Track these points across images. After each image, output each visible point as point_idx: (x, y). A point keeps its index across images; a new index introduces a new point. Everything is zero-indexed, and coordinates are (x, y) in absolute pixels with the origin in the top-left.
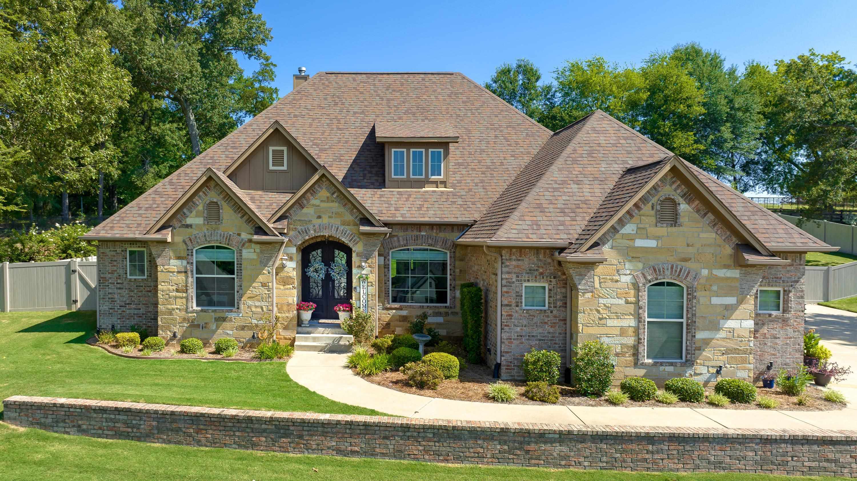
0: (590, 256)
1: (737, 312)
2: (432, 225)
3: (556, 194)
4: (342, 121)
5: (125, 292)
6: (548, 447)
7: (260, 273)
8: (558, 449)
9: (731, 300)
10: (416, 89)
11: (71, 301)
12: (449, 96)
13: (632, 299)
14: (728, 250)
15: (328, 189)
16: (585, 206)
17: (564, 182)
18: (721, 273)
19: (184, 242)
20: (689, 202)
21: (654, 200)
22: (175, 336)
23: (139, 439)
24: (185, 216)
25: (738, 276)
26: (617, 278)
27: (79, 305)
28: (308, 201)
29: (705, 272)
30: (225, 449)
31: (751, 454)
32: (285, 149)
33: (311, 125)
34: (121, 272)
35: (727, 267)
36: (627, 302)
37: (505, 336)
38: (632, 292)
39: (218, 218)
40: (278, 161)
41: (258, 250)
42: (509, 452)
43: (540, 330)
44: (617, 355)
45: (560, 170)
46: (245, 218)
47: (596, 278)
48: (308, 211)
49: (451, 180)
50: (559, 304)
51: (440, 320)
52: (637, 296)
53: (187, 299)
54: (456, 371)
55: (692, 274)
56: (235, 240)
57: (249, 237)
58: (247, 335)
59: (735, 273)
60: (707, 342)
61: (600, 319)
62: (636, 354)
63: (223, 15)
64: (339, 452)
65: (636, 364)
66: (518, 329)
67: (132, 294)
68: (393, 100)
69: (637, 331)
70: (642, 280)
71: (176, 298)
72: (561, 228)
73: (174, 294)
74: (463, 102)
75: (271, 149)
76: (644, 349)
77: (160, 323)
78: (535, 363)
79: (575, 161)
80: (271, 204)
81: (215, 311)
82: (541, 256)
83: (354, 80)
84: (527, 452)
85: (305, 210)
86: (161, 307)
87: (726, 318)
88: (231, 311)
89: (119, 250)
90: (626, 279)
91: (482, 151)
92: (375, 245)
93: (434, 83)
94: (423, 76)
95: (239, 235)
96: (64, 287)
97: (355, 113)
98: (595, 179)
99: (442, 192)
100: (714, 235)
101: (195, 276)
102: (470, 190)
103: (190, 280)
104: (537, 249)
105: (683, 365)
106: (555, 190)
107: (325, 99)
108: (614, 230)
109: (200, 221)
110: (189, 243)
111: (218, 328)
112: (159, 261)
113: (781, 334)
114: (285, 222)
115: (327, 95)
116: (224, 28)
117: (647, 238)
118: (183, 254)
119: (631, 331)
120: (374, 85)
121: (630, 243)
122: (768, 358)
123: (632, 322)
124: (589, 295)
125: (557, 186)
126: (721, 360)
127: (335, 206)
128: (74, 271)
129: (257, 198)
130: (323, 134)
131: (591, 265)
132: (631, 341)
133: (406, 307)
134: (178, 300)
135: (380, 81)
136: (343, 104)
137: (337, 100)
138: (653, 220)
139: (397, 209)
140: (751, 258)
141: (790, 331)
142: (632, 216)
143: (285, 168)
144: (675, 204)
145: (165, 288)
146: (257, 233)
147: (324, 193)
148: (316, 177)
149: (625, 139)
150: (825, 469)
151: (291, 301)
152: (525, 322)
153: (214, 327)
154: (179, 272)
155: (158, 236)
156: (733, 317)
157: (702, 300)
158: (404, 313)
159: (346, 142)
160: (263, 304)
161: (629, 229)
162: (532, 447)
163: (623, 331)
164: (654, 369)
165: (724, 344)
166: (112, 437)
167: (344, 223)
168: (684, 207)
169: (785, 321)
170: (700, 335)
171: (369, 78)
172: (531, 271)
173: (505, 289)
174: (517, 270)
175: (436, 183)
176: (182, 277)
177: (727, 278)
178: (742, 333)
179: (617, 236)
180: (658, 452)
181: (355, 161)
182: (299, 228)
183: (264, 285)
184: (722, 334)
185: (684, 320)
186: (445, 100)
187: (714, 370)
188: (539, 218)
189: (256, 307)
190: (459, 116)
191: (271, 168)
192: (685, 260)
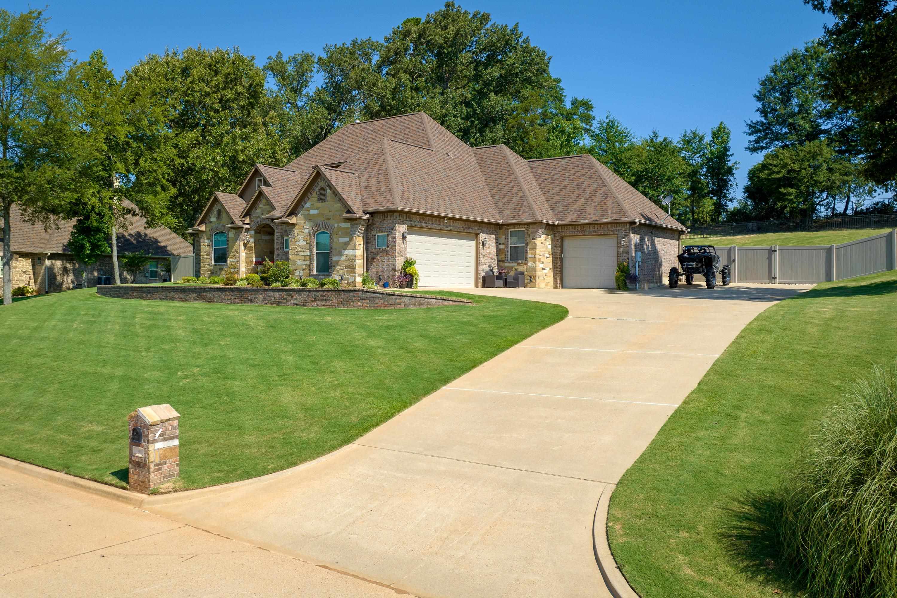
1: (349, 246)
7: (235, 244)
9: (346, 239)
13: (309, 242)
18: (343, 225)
21: (317, 189)
25: (349, 227)
26: (303, 230)
29: (335, 225)
35: (345, 222)
36: (307, 243)
38: (309, 237)
44: (303, 270)
47: (296, 231)
52: (311, 240)
55: (330, 227)
59: (348, 225)
60: (337, 263)
61: (297, 252)
62: (310, 270)
65: (310, 275)
66: (281, 260)
69: (310, 258)
70: (313, 232)
76: (313, 267)
87: (345, 249)
88: (224, 265)
90: (306, 231)
100: (339, 205)
108: (302, 206)
113: (386, 259)
117: (314, 209)
119: (307, 257)
121: (309, 212)
122: (380, 274)
123: (308, 253)
124: (293, 240)
126: (343, 271)
127: (269, 207)
132: (307, 263)
138: (316, 199)
140: (344, 215)
141: (390, 257)
142: (309, 198)
144: (325, 190)
151: (251, 261)
152: (284, 257)
156: (348, 248)
157: (335, 240)
160: (235, 260)
161: (308, 205)
163: (305, 258)
164: (317, 277)
165: (344, 263)
168: (328, 192)
169: (387, 252)
170: (335, 259)
172: (286, 231)
173: (277, 241)
174: (281, 231)
177: (345, 228)
178: (351, 257)
179: (303, 208)
182: (255, 220)
184: (343, 258)
185: (329, 252)
187: (340, 277)
192: (328, 219)
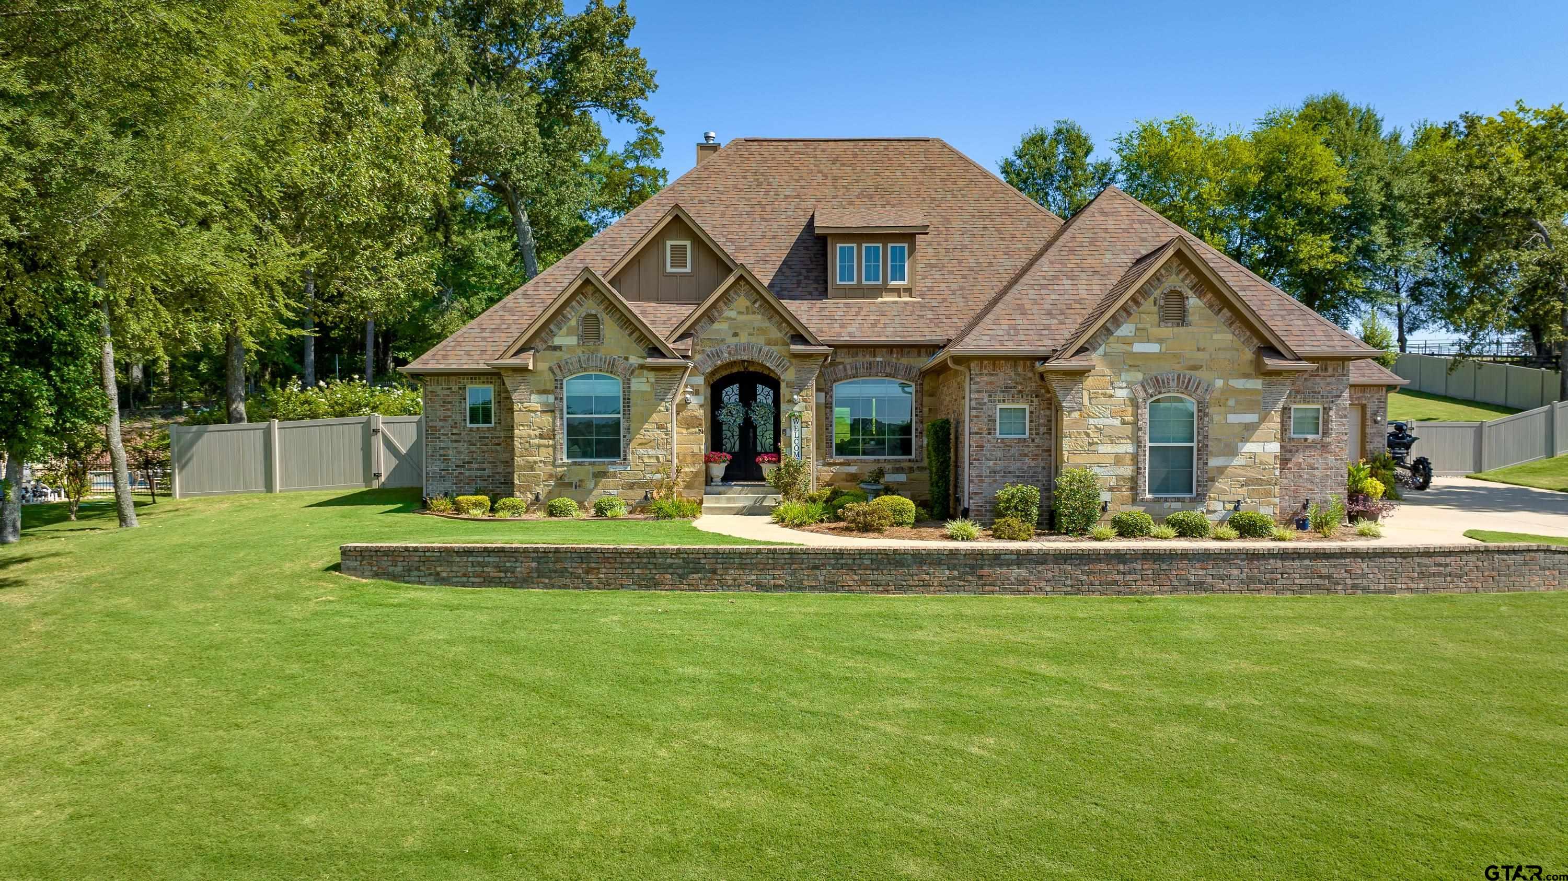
0: (1077, 363)
1: (1258, 433)
2: (890, 348)
3: (1043, 292)
4: (768, 208)
5: (463, 447)
6: (1004, 570)
7: (654, 411)
8: (1015, 573)
9: (1252, 418)
10: (875, 162)
11: (369, 474)
12: (922, 171)
13: (1129, 419)
14: (1248, 355)
15: (747, 296)
16: (1078, 306)
17: (1055, 277)
18: (1239, 384)
19: (551, 369)
20: (1200, 295)
21: (1157, 293)
22: (537, 498)
23: (514, 585)
24: (553, 334)
25: (1260, 387)
26: (1111, 392)
27: (383, 479)
28: (720, 313)
29: (1219, 383)
30: (622, 592)
31: (1236, 572)
32: (688, 243)
33: (723, 215)
34: (458, 418)
35: (1246, 376)
36: (1124, 423)
37: (974, 472)
38: (1130, 409)
39: (598, 336)
40: (678, 260)
41: (652, 380)
42: (960, 578)
43: (1019, 465)
44: (1111, 489)
45: (1051, 262)
46: (636, 335)
47: (1085, 393)
48: (721, 326)
49: (919, 287)
50: (1042, 430)
51: (902, 478)
52: (1136, 415)
53: (554, 447)
54: (911, 517)
55: (1204, 386)
56: (621, 364)
57: (641, 361)
58: (639, 494)
59: (1256, 384)
60: (1221, 470)
61: (1090, 444)
62: (1134, 488)
63: (575, 51)
64: (760, 587)
65: (1134, 501)
66: (991, 463)
67: (473, 448)
68: (841, 178)
69: (1135, 458)
70: (1142, 394)
71: (539, 446)
72: (1046, 332)
73: (537, 441)
74: (942, 180)
75: (669, 243)
76: (1145, 482)
77: (516, 481)
78: (1008, 501)
79: (1072, 251)
80: (669, 319)
81: (593, 464)
82: (1020, 370)
83: (786, 150)
84: (980, 577)
85: (716, 326)
86: (518, 460)
87: (1245, 440)
88: (614, 463)
89: (455, 388)
90: (1122, 394)
91: (965, 247)
92: (811, 372)
93: (901, 153)
94: (885, 143)
95: (626, 359)
96: (360, 454)
97: (787, 197)
98: (1095, 273)
99: (906, 303)
100: (1230, 336)
101: (566, 416)
102: (945, 300)
103: (558, 421)
104: (1013, 360)
105: (1192, 500)
106: (1043, 287)
107: (745, 177)
108: (1106, 331)
109: (572, 341)
110: (557, 371)
111: (596, 485)
112: (515, 396)
113: (1319, 463)
114: (689, 341)
115: (748, 171)
116: (578, 71)
117: (1149, 341)
118: (550, 386)
119: (1128, 457)
120: (815, 156)
121: (1127, 348)
122: (1304, 495)
123: (1130, 448)
124: (1076, 415)
125: (1043, 282)
126: (1240, 493)
127: (758, 319)
128: (376, 431)
129: (650, 310)
130: (741, 226)
131: (1079, 374)
132: (1128, 471)
133: (855, 461)
134: (542, 450)
135: (823, 151)
136: (769, 184)
137: (761, 178)
138: (1156, 317)
139: (842, 326)
140: (1272, 363)
141: (1331, 459)
142: (1129, 314)
143: (688, 270)
144: (1182, 298)
145: (524, 433)
146: (651, 356)
147: (742, 301)
148: (731, 280)
149: (1141, 222)
150: (1318, 587)
151: (696, 451)
152: (999, 454)
153: (592, 486)
154: (543, 412)
155: (516, 361)
156: (1254, 438)
157: (1216, 418)
158: (853, 469)
159: (774, 237)
160: (659, 452)
161: (1127, 330)
162: (985, 571)
163: (1118, 460)
164: (1157, 506)
165: (1243, 473)
166: (480, 585)
167: (768, 343)
168: (1193, 302)
169: (1324, 447)
170: (1213, 462)
171: (807, 147)
172: (1007, 389)
173: (974, 413)
174: (989, 388)
175: (897, 291)
176: (548, 418)
177: (1247, 390)
178: (1264, 459)
179: (1111, 339)
180: (1130, 573)
181: (785, 262)
182: (708, 350)
183: (660, 427)
184: (1240, 461)
185: (1194, 445)
186: (915, 178)
187: (1231, 506)
188: (1020, 322)
189: (650, 456)
190: (933, 199)
191: (669, 270)
192: (1195, 368)
